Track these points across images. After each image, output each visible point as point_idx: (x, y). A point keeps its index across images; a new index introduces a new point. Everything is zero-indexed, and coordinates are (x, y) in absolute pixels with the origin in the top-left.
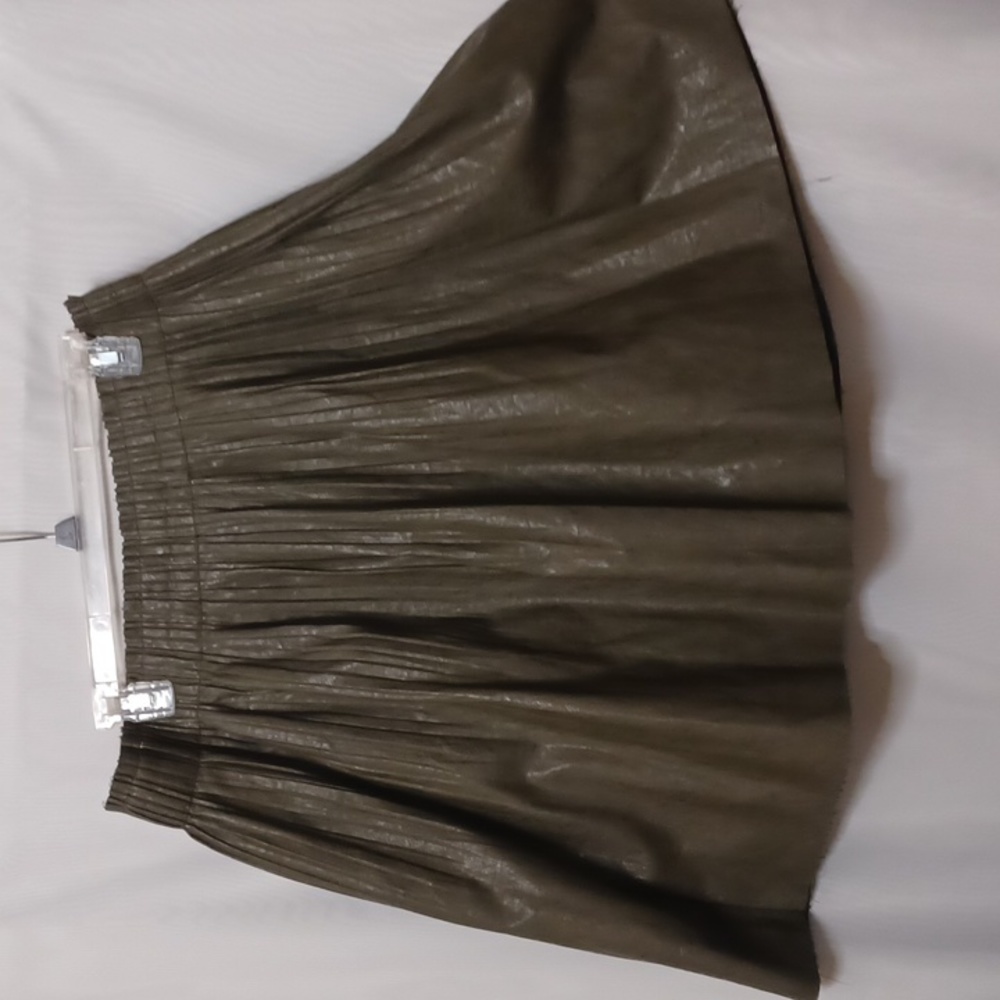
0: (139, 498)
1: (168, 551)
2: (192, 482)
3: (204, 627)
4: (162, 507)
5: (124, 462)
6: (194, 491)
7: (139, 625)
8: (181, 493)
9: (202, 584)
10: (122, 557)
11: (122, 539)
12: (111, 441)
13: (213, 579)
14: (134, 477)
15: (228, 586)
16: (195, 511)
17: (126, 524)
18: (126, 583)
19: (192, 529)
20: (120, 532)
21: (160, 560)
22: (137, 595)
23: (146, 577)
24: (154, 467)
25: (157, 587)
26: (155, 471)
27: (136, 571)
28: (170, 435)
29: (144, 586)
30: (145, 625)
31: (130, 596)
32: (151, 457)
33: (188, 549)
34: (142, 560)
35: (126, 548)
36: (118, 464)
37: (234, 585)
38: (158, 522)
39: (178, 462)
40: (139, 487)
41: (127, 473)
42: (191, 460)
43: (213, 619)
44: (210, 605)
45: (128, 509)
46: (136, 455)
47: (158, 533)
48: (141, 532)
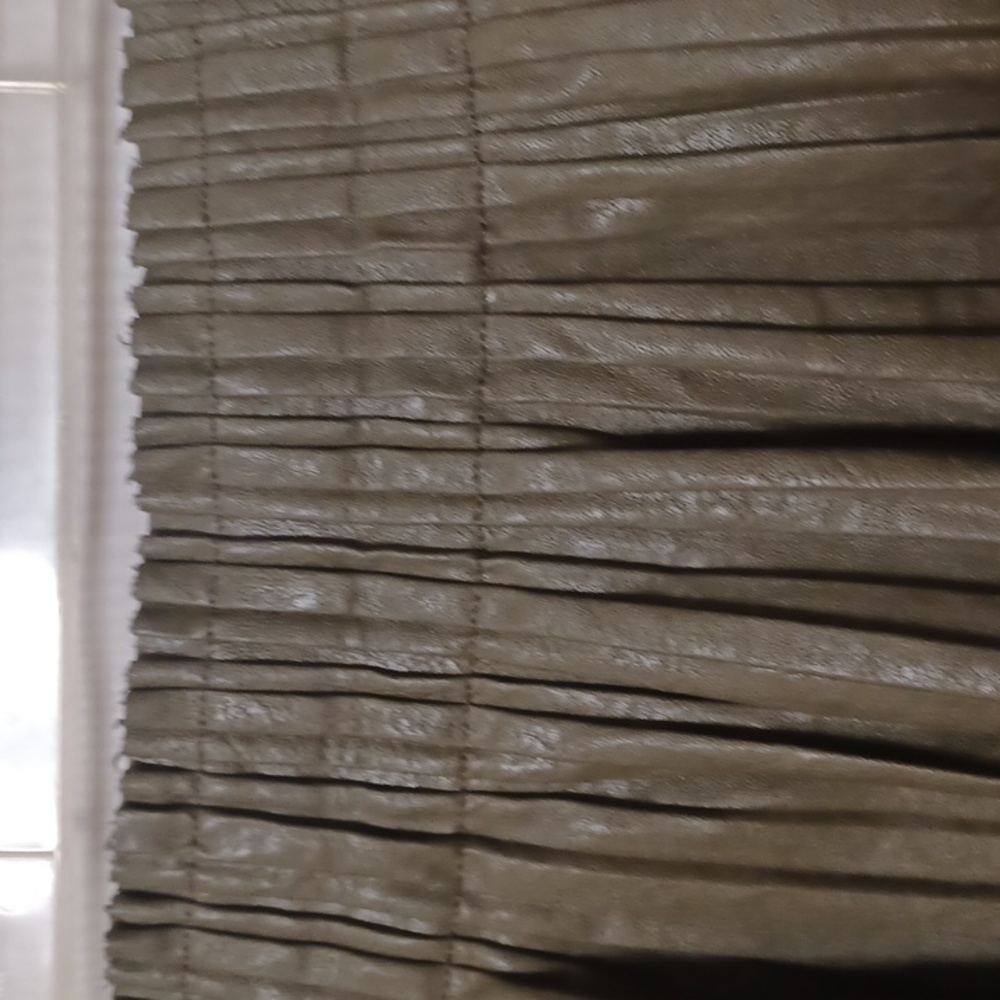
0: (230, 344)
1: (339, 606)
2: (491, 297)
3: (461, 950)
4: (338, 395)
5: (181, 175)
6: (497, 339)
7: (175, 912)
8: (434, 345)
9: (475, 764)
10: (134, 606)
11: (141, 523)
12: (138, 66)
13: (525, 755)
14: (227, 248)
15: (585, 788)
16: (488, 438)
17: (161, 460)
18: (136, 731)
19: (464, 517)
20: (135, 488)
21: (301, 642)
22: (181, 786)
23: (227, 711)
24: (325, 208)
25: (273, 759)
26: (324, 228)
27: (187, 675)
28: (413, 60)
29: (216, 752)
30: (203, 916)
31: (150, 788)
32: (312, 161)
33: (436, 604)
34: (219, 629)
35: (153, 567)
36: (157, 178)
37: (616, 788)
38: (309, 468)
39: (434, 197)
40: (244, 296)
41: (197, 223)
42: (497, 197)
43: (504, 924)
44: (498, 862)
45: (178, 390)
46: (244, 143)
47: (304, 517)
48: (230, 502)
